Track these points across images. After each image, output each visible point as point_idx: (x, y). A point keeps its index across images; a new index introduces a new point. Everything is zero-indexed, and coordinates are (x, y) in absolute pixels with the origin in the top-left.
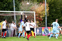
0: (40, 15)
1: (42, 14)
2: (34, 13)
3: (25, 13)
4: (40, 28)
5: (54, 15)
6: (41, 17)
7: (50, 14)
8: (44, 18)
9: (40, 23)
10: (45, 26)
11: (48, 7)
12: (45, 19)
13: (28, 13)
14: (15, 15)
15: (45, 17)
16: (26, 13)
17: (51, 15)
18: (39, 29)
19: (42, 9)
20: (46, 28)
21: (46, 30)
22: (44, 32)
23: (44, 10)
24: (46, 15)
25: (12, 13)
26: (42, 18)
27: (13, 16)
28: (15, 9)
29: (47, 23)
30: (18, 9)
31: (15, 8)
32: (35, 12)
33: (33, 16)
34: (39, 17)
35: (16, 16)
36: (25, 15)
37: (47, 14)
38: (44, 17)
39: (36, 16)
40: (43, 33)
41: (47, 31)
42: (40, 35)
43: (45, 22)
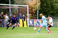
0: (32, 8)
1: (35, 8)
2: (27, 7)
3: (19, 6)
4: (32, 20)
5: (45, 9)
6: (33, 10)
7: (41, 8)
9: (32, 15)
10: (37, 19)
11: (40, 1)
12: (37, 13)
13: (22, 6)
14: (10, 8)
15: (37, 11)
20: (38, 20)
22: (36, 24)
23: (36, 4)
25: (7, 6)
26: (35, 11)
27: (8, 9)
30: (13, 2)
31: (11, 1)
33: (27, 9)
36: (19, 8)
37: (39, 8)
42: (32, 26)
43: (37, 15)
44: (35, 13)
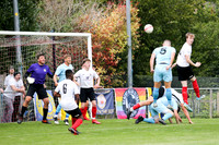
0: (108, 44)
1: (117, 43)
2: (86, 38)
3: (54, 38)
4: (108, 90)
6: (112, 51)
7: (142, 41)
8: (123, 56)
9: (109, 72)
10: (126, 86)
11: (138, 16)
12: (126, 61)
13: (65, 37)
14: (18, 44)
15: (126, 54)
16: (60, 38)
17: (147, 45)
18: (105, 95)
19: (117, 24)
21: (129, 98)
22: (124, 106)
23: (121, 29)
24: (130, 45)
26: (117, 55)
27: (12, 50)
28: (21, 24)
29: (134, 74)
30: (31, 22)
31: (21, 18)
32: (89, 35)
33: (85, 47)
34: (106, 52)
35: (23, 48)
36: (54, 45)
37: (133, 42)
38: (121, 51)
39: (95, 50)
40: (119, 108)
41: (134, 102)
42: (110, 116)
43: (126, 70)
44: (120, 63)
